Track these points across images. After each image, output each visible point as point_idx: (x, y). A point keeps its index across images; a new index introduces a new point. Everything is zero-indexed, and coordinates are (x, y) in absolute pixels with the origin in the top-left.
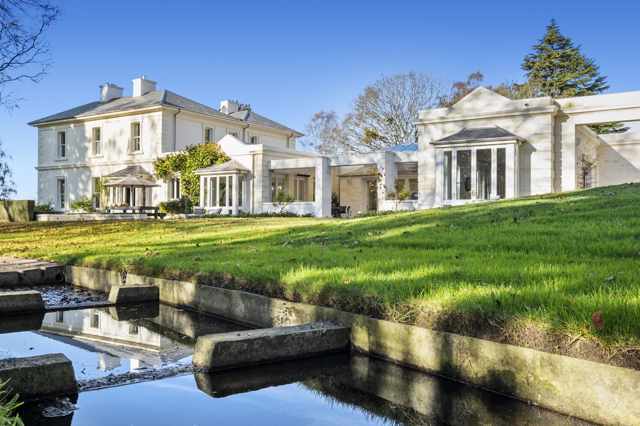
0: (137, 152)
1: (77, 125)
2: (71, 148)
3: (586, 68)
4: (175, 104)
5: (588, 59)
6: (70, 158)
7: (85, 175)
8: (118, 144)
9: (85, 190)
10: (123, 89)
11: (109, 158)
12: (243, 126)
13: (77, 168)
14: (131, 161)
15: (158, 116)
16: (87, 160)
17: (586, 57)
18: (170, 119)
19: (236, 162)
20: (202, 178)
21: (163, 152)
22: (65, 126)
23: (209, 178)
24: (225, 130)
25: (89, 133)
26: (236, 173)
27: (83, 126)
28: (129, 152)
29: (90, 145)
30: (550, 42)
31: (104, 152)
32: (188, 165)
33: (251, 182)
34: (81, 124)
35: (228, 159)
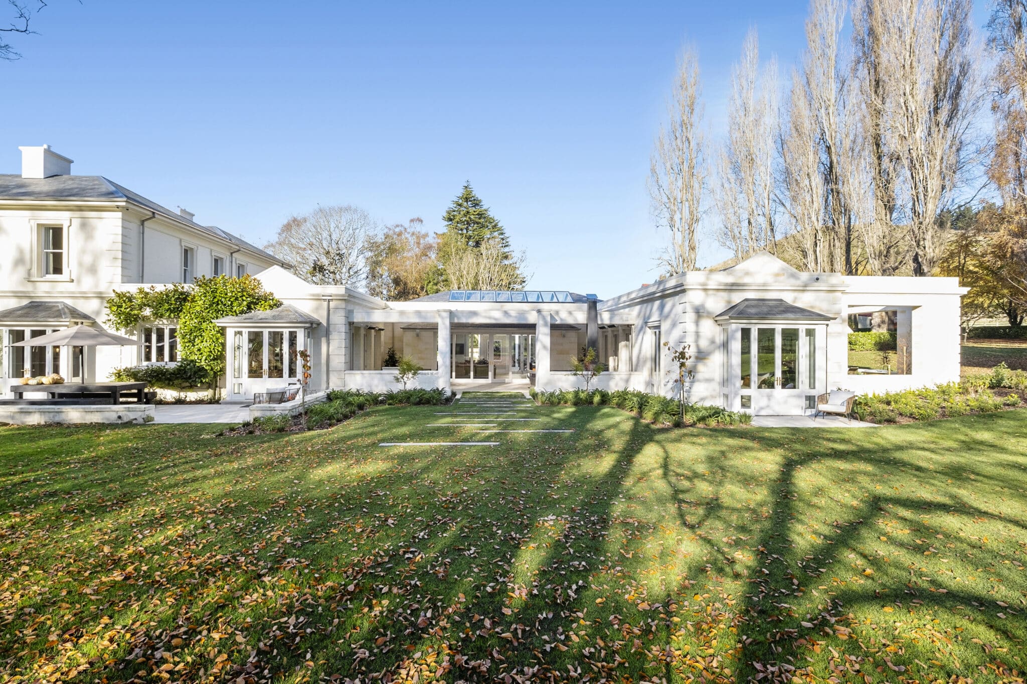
0: (52, 277)
12: (231, 249)
14: (32, 293)
18: (134, 226)
19: (293, 308)
20: (230, 333)
21: (124, 282)
23: (245, 332)
24: (209, 253)
26: (304, 328)
30: (467, 200)
32: (197, 309)
35: (278, 304)
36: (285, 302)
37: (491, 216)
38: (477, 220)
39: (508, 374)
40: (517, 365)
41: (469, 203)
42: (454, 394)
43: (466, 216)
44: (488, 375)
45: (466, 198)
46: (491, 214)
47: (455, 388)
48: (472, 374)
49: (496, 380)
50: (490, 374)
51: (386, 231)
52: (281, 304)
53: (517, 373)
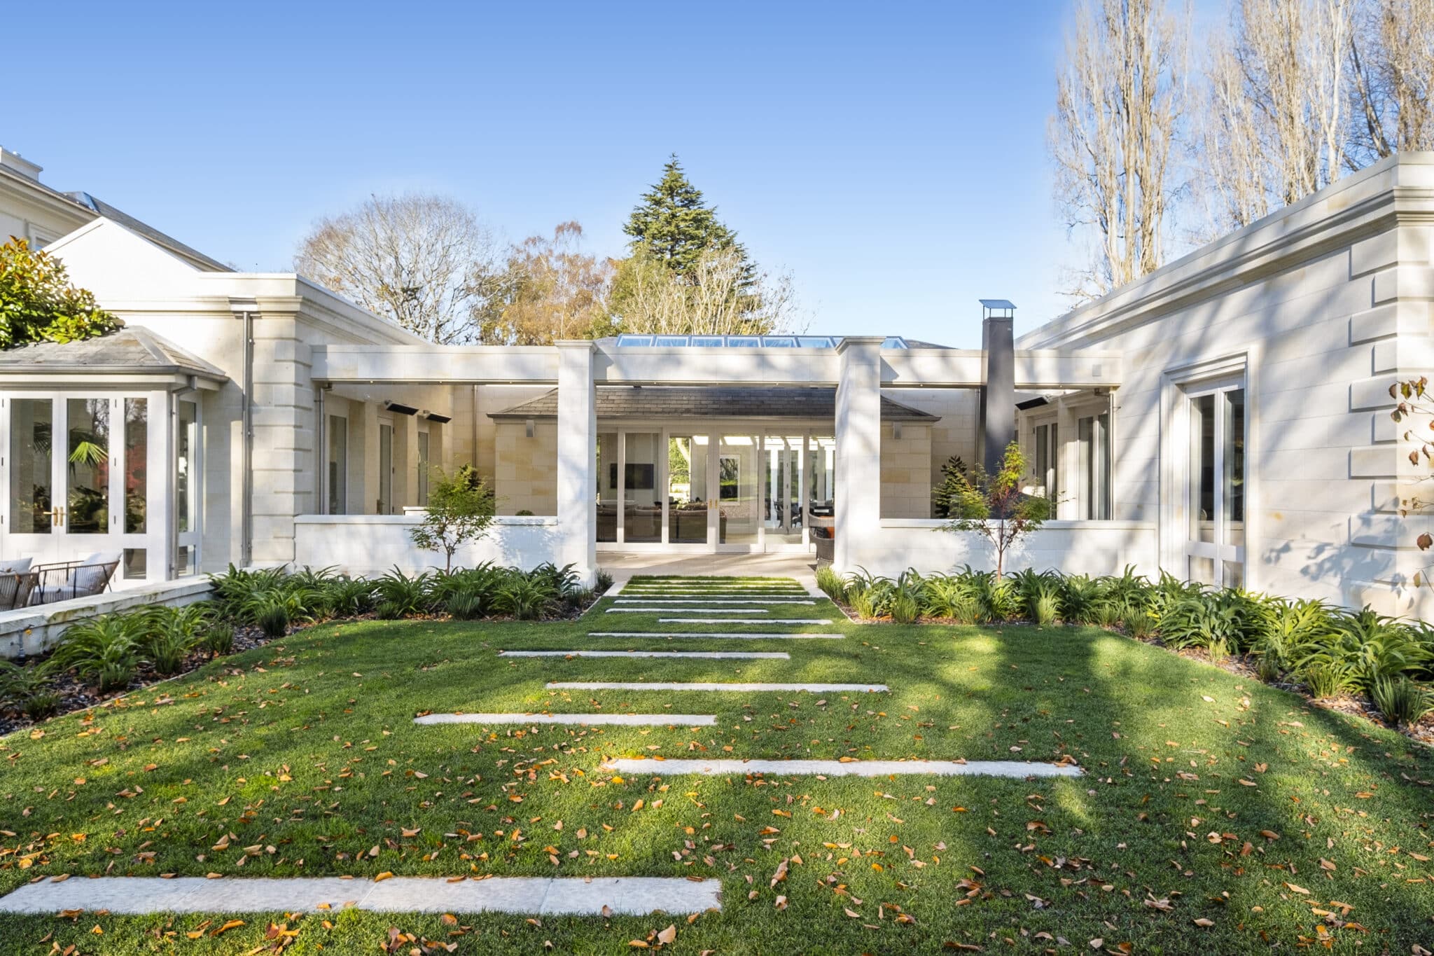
19: (152, 339)
30: (671, 191)
35: (105, 326)
36: (129, 320)
37: (720, 223)
38: (692, 231)
39: (754, 533)
40: (774, 512)
41: (677, 199)
42: (604, 583)
43: (669, 223)
44: (705, 536)
45: (671, 188)
46: (720, 219)
47: (608, 568)
48: (665, 531)
49: (729, 546)
50: (712, 532)
51: (509, 254)
52: (118, 327)
53: (777, 532)
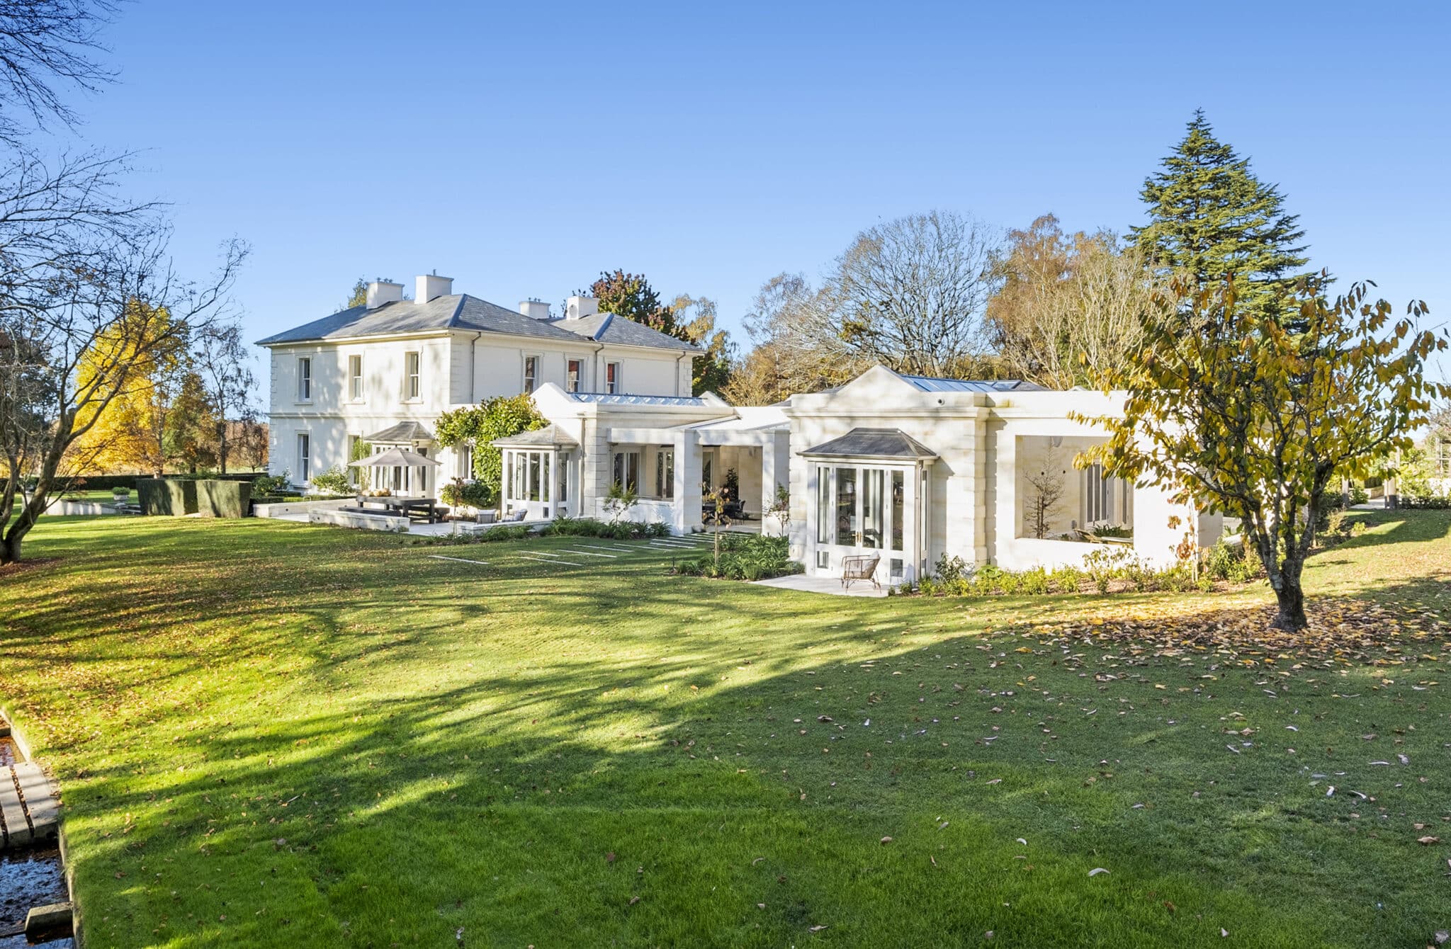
0: (414, 399)
1: (326, 349)
2: (317, 385)
3: (1260, 198)
4: (474, 322)
5: (1262, 184)
6: (316, 401)
7: (337, 430)
8: (386, 383)
9: (337, 453)
10: (403, 286)
11: (372, 405)
12: (594, 347)
13: (325, 418)
14: (404, 414)
15: (444, 345)
16: (340, 405)
17: (1259, 182)
19: (557, 429)
20: (505, 452)
21: (452, 403)
22: (309, 350)
23: (515, 452)
24: (562, 356)
25: (344, 364)
26: (555, 450)
27: (335, 351)
28: (403, 399)
29: (345, 383)
30: (1192, 151)
31: (367, 395)
32: (484, 431)
33: (580, 462)
34: (331, 349)
52: (549, 424)
